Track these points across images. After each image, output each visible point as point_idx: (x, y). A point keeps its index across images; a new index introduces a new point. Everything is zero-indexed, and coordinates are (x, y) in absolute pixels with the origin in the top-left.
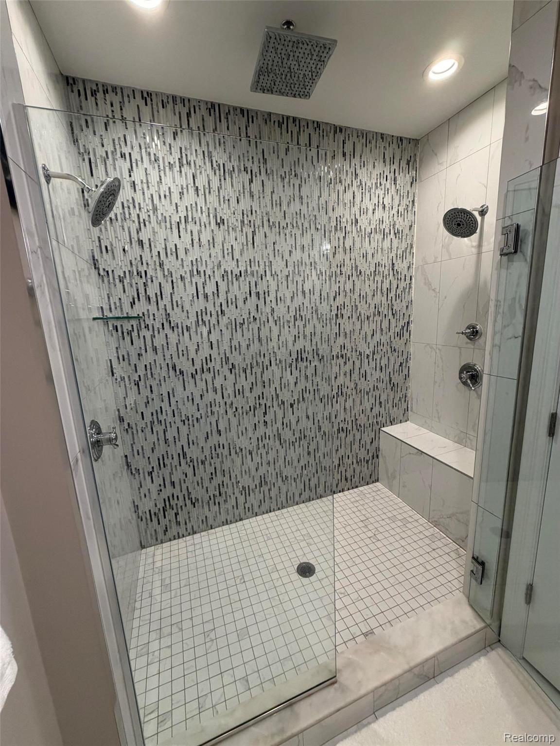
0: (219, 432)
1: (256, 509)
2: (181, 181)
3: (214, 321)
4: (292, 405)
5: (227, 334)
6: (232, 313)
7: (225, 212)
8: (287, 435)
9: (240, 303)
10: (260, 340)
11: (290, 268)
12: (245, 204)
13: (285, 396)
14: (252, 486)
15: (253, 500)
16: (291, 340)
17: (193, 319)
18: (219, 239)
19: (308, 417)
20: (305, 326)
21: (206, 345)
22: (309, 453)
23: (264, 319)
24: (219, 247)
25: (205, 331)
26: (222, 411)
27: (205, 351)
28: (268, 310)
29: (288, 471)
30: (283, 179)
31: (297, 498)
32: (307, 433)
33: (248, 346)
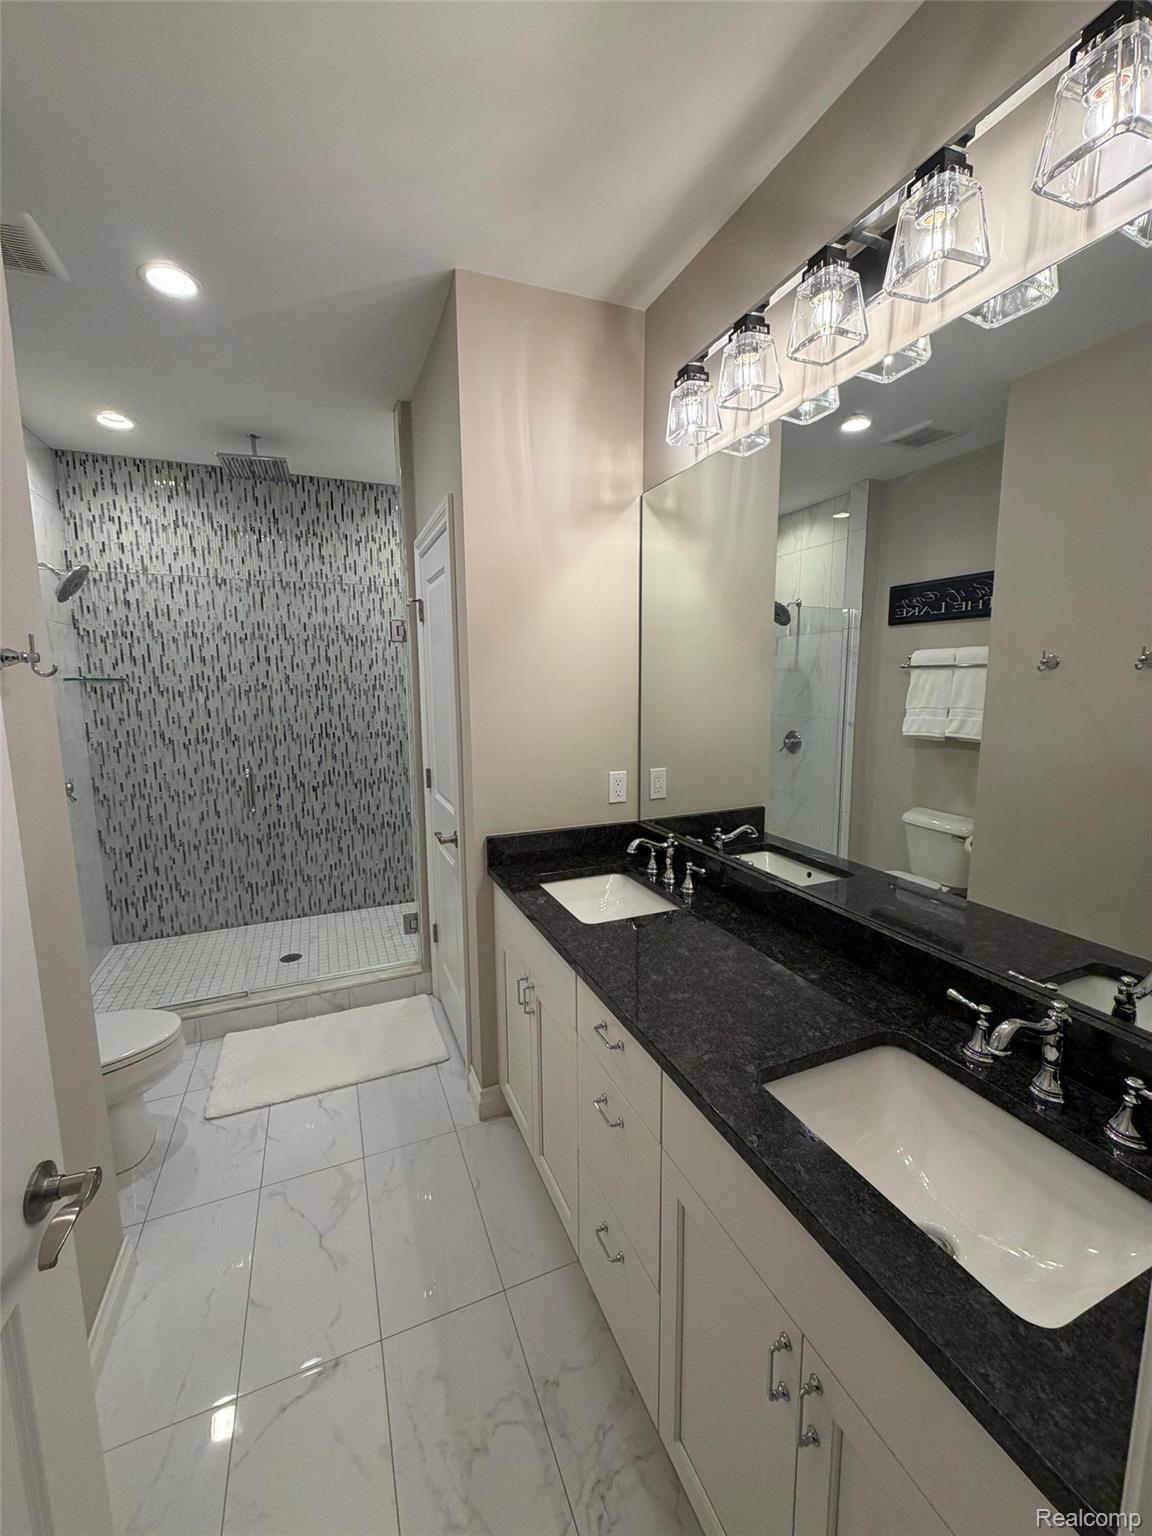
0: (218, 814)
1: (267, 913)
2: (176, 542)
3: (212, 686)
4: (314, 789)
5: (229, 702)
6: (234, 680)
7: (227, 572)
8: (307, 824)
9: (245, 668)
10: (271, 710)
11: (310, 633)
12: (253, 563)
13: (305, 776)
14: (261, 883)
15: (263, 901)
16: (311, 713)
17: (187, 683)
18: (220, 600)
19: (338, 805)
20: (330, 697)
21: (203, 712)
22: (340, 850)
23: (276, 686)
24: (219, 610)
25: (201, 697)
26: (222, 788)
27: (201, 720)
28: (282, 677)
29: (310, 870)
30: (298, 539)
31: (324, 905)
32: (338, 824)
33: (256, 717)
